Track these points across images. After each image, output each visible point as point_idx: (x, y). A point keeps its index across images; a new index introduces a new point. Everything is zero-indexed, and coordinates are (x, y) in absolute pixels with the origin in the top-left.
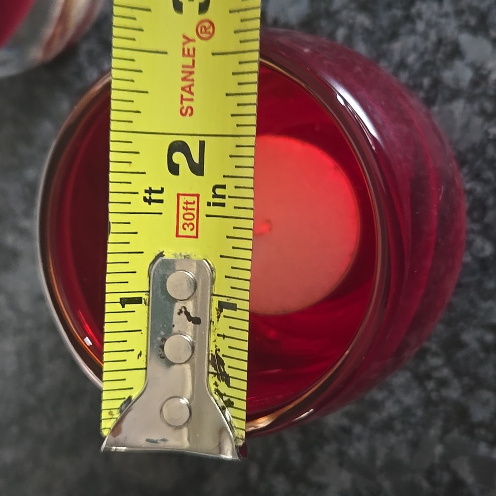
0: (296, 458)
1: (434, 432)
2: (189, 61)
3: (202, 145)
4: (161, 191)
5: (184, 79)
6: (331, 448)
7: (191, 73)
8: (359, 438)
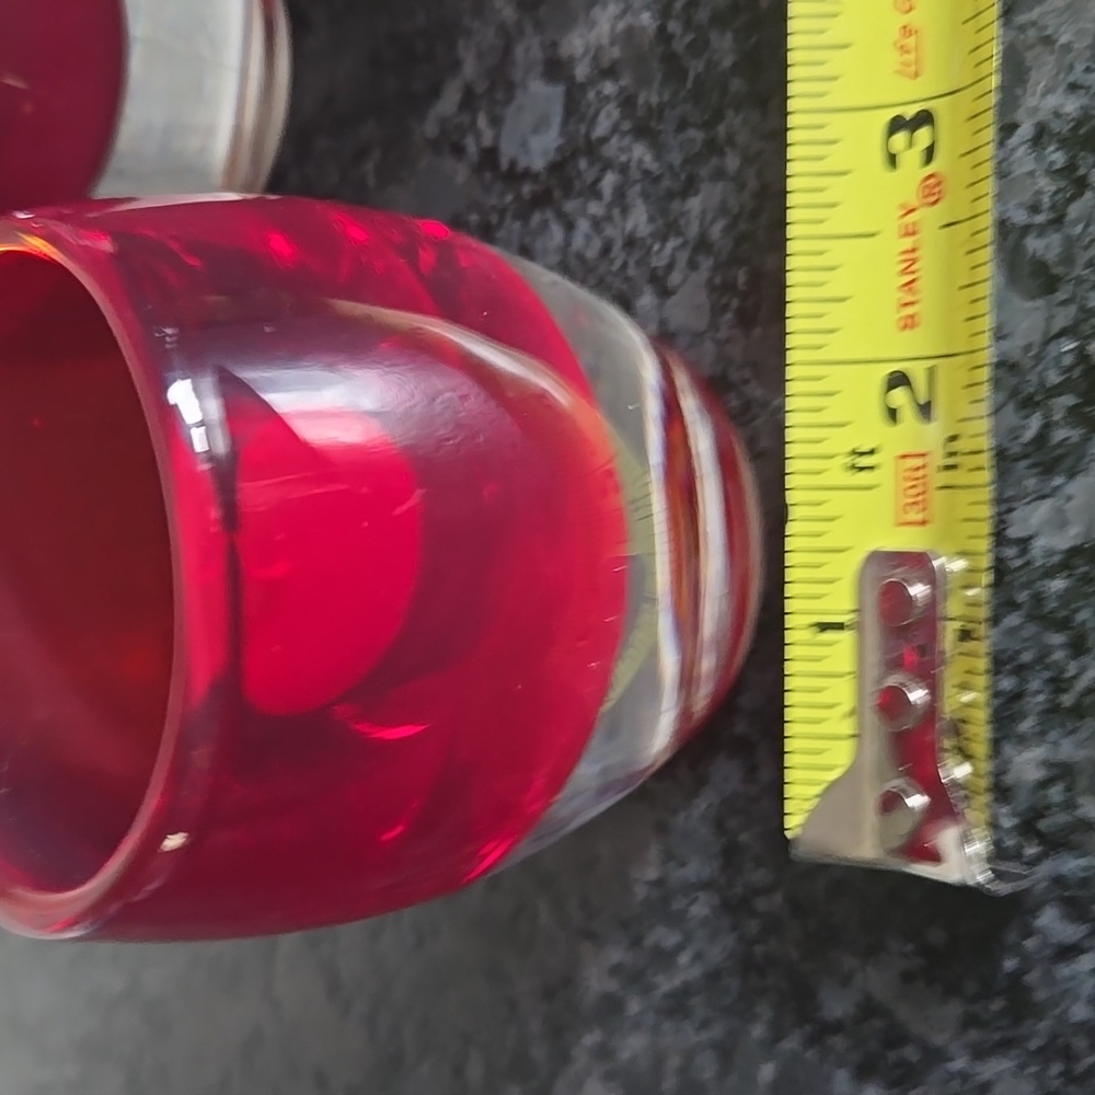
0: (539, 1052)
1: (758, 1031)
2: (908, 243)
3: (931, 372)
4: (872, 452)
5: (904, 272)
6: (591, 1039)
7: (914, 261)
8: (637, 1026)
